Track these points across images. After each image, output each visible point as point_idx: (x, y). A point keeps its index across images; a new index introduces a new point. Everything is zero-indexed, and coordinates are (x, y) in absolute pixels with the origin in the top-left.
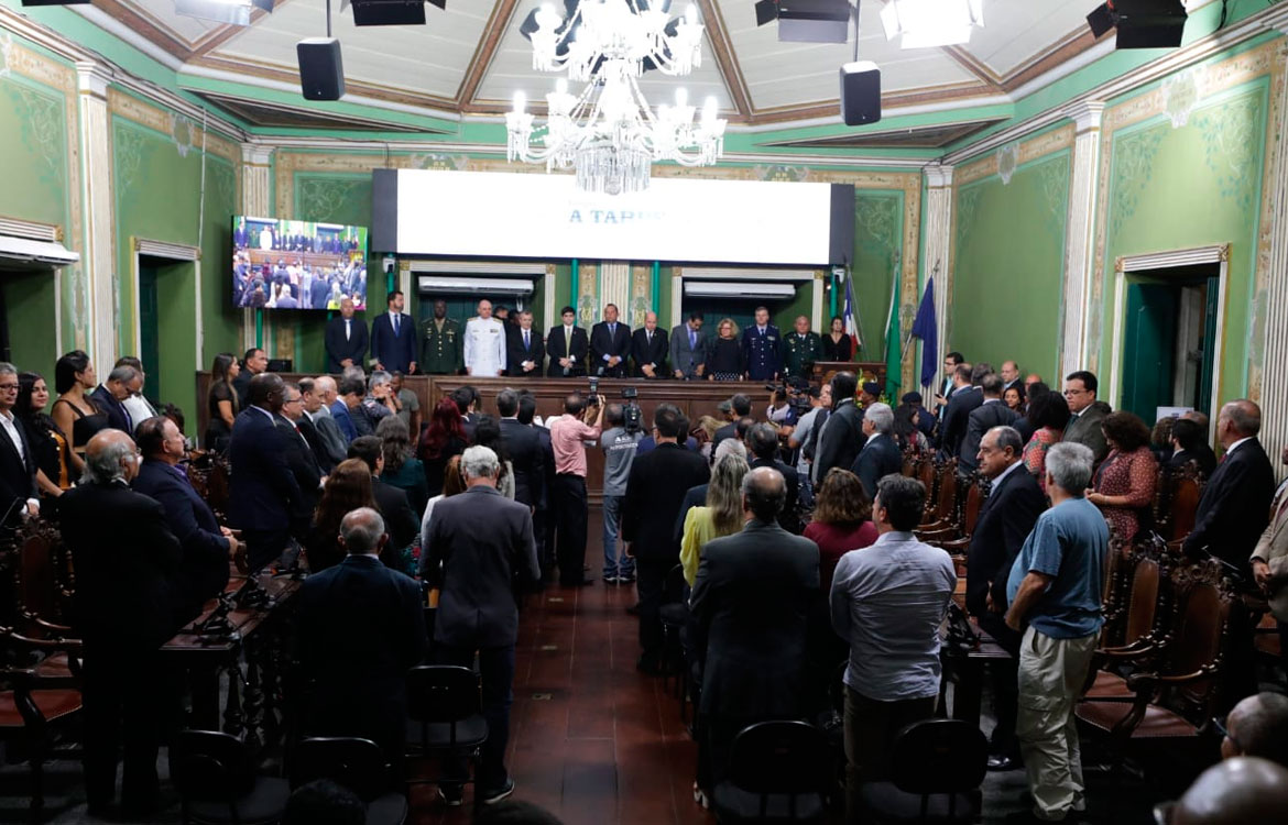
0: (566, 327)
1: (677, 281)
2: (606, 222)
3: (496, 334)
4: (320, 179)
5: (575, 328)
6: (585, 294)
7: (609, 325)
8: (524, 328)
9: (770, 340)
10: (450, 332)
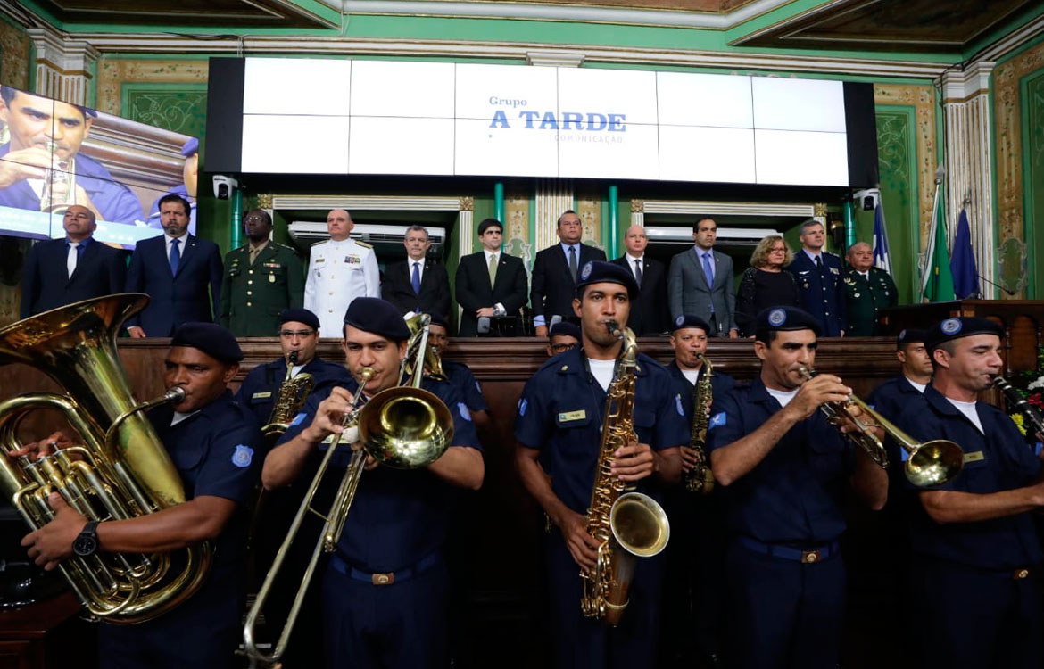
0: (488, 254)
1: (637, 219)
2: (543, 127)
4: (158, 92)
5: (504, 256)
6: (514, 237)
7: (566, 247)
8: (413, 257)
9: (832, 273)
10: (272, 265)
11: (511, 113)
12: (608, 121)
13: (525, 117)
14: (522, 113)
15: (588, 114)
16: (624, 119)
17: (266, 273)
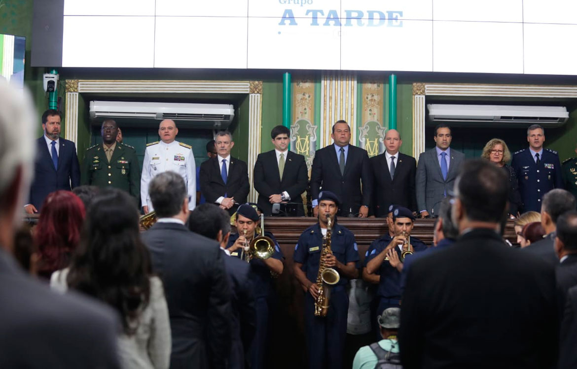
0: (278, 153)
1: (419, 102)
2: (327, 24)
3: (182, 163)
5: (290, 154)
6: (300, 119)
7: (337, 148)
8: (221, 155)
9: (547, 168)
10: (123, 162)
11: (298, 11)
12: (387, 17)
13: (311, 15)
14: (308, 12)
15: (368, 12)
16: (401, 15)
17: (119, 167)
